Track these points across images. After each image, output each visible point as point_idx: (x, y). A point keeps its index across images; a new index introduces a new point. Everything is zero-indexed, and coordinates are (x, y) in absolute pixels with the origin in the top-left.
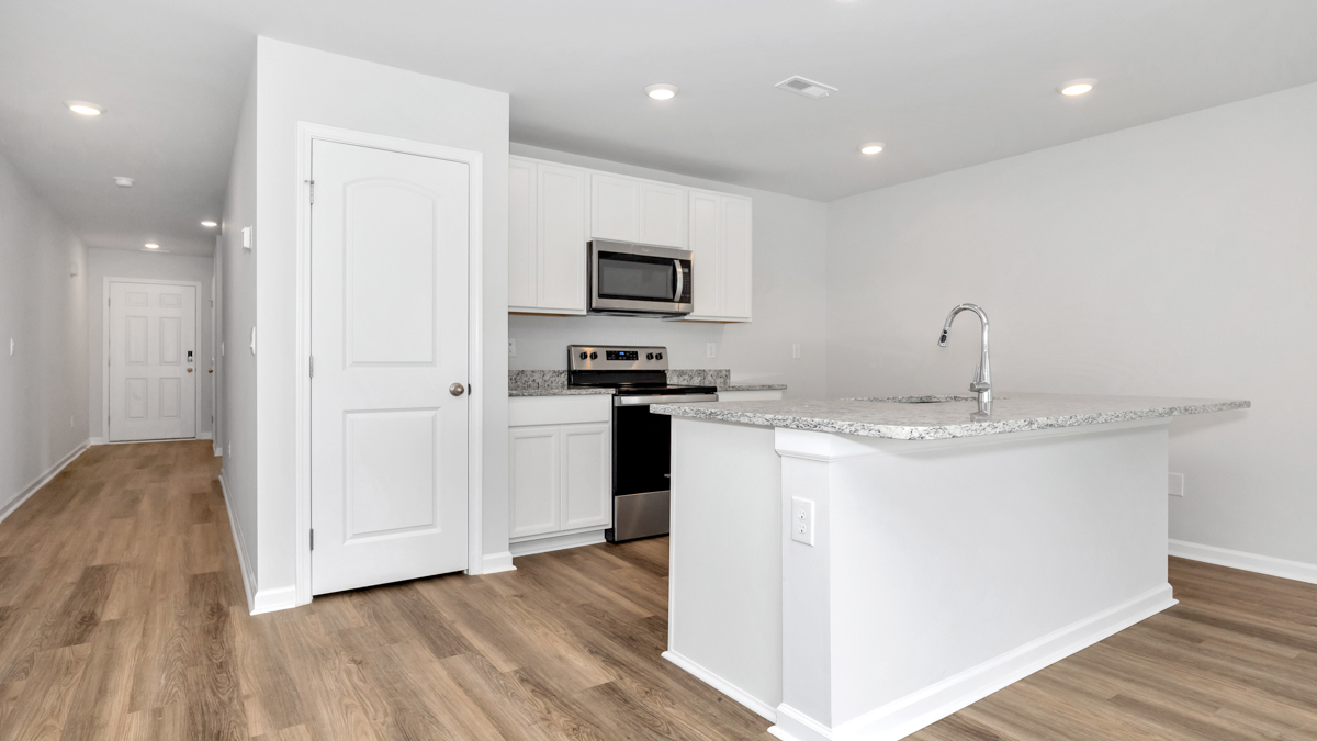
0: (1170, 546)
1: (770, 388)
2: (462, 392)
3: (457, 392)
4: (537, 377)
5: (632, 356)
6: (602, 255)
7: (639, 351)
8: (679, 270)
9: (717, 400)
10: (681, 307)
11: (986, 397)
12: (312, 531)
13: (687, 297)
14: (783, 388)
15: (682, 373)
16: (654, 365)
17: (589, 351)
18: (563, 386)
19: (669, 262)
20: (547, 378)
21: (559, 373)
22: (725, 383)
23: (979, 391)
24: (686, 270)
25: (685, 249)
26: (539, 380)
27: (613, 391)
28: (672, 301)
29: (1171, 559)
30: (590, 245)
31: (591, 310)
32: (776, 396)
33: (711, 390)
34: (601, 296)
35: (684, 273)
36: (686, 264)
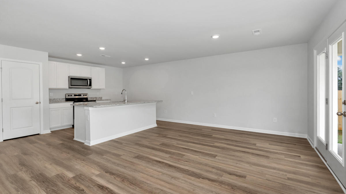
0: (156, 119)
1: (107, 100)
2: (38, 103)
3: (37, 103)
4: (58, 99)
5: (80, 95)
6: (71, 79)
7: (82, 94)
8: (89, 81)
9: (96, 102)
10: (90, 87)
11: (126, 101)
12: (3, 129)
13: (90, 85)
14: (110, 100)
15: (91, 98)
16: (85, 97)
17: (70, 95)
18: (64, 101)
19: (87, 79)
20: (60, 100)
21: (63, 99)
22: (101, 99)
23: (125, 101)
24: (90, 81)
25: (90, 77)
26: (59, 100)
27: (73, 102)
28: (87, 86)
29: (157, 120)
30: (69, 77)
31: (69, 88)
32: (109, 101)
33: (95, 101)
34: (71, 85)
35: (90, 82)
36: (90, 80)
